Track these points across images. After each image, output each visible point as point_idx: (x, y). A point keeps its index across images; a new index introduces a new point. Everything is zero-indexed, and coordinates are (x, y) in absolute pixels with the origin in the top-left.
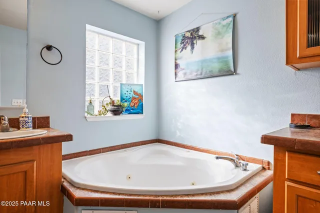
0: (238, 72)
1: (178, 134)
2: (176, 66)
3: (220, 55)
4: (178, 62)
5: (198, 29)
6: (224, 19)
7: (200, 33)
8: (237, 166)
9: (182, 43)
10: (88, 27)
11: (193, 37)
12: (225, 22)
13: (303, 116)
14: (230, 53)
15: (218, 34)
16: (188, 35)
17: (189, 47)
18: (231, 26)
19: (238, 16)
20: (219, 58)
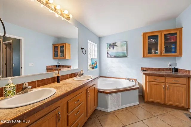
0: (128, 56)
1: (108, 74)
2: (108, 53)
3: (123, 52)
4: (108, 52)
5: (115, 43)
6: (124, 42)
7: (116, 44)
8: (130, 81)
9: (109, 46)
10: (89, 41)
11: (113, 45)
12: (124, 43)
13: (144, 68)
14: (126, 51)
15: (122, 46)
16: (112, 44)
17: (112, 48)
18: (126, 44)
19: (128, 42)
20: (122, 52)
